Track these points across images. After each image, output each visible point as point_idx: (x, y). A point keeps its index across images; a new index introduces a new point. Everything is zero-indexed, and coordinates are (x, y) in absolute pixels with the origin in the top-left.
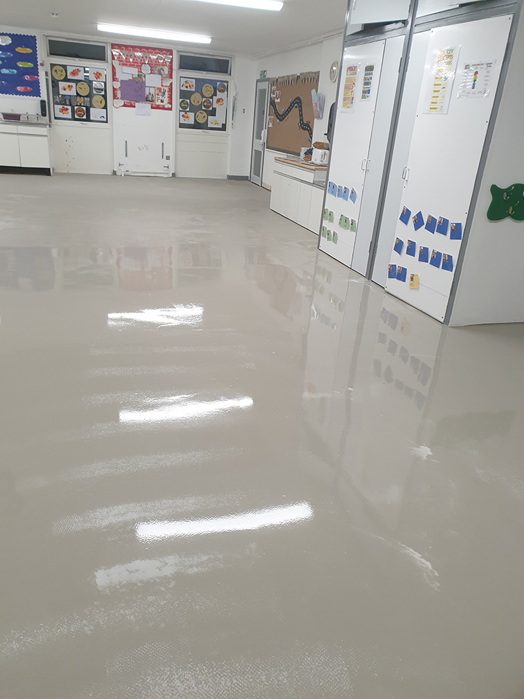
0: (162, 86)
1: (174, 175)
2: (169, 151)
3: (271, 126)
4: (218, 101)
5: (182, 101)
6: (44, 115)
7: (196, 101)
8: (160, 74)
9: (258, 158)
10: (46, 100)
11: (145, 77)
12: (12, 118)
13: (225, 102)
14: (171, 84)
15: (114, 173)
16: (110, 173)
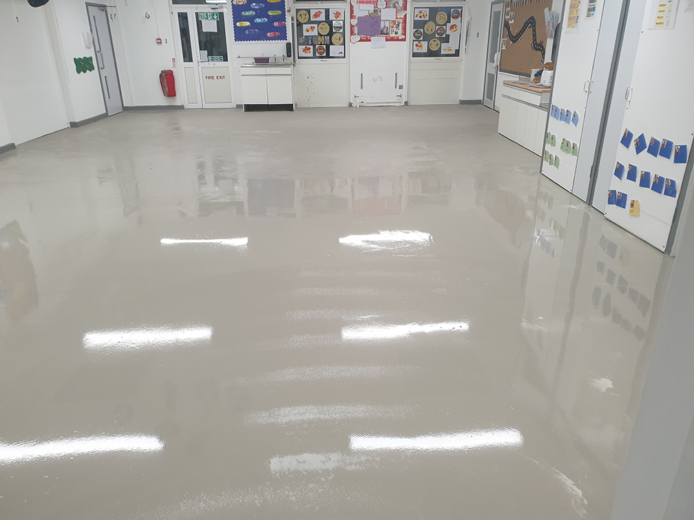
0: (397, 18)
1: (406, 103)
2: (403, 80)
3: (504, 48)
4: (452, 27)
5: (416, 31)
6: (289, 55)
7: (430, 30)
8: (395, 7)
9: (491, 82)
10: (291, 42)
11: (380, 11)
12: (262, 61)
13: (458, 28)
14: (406, 15)
15: (351, 105)
16: (346, 105)
